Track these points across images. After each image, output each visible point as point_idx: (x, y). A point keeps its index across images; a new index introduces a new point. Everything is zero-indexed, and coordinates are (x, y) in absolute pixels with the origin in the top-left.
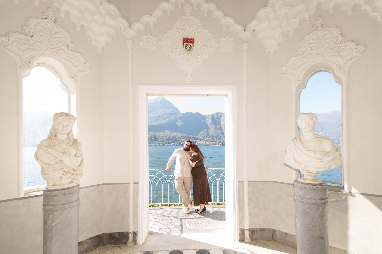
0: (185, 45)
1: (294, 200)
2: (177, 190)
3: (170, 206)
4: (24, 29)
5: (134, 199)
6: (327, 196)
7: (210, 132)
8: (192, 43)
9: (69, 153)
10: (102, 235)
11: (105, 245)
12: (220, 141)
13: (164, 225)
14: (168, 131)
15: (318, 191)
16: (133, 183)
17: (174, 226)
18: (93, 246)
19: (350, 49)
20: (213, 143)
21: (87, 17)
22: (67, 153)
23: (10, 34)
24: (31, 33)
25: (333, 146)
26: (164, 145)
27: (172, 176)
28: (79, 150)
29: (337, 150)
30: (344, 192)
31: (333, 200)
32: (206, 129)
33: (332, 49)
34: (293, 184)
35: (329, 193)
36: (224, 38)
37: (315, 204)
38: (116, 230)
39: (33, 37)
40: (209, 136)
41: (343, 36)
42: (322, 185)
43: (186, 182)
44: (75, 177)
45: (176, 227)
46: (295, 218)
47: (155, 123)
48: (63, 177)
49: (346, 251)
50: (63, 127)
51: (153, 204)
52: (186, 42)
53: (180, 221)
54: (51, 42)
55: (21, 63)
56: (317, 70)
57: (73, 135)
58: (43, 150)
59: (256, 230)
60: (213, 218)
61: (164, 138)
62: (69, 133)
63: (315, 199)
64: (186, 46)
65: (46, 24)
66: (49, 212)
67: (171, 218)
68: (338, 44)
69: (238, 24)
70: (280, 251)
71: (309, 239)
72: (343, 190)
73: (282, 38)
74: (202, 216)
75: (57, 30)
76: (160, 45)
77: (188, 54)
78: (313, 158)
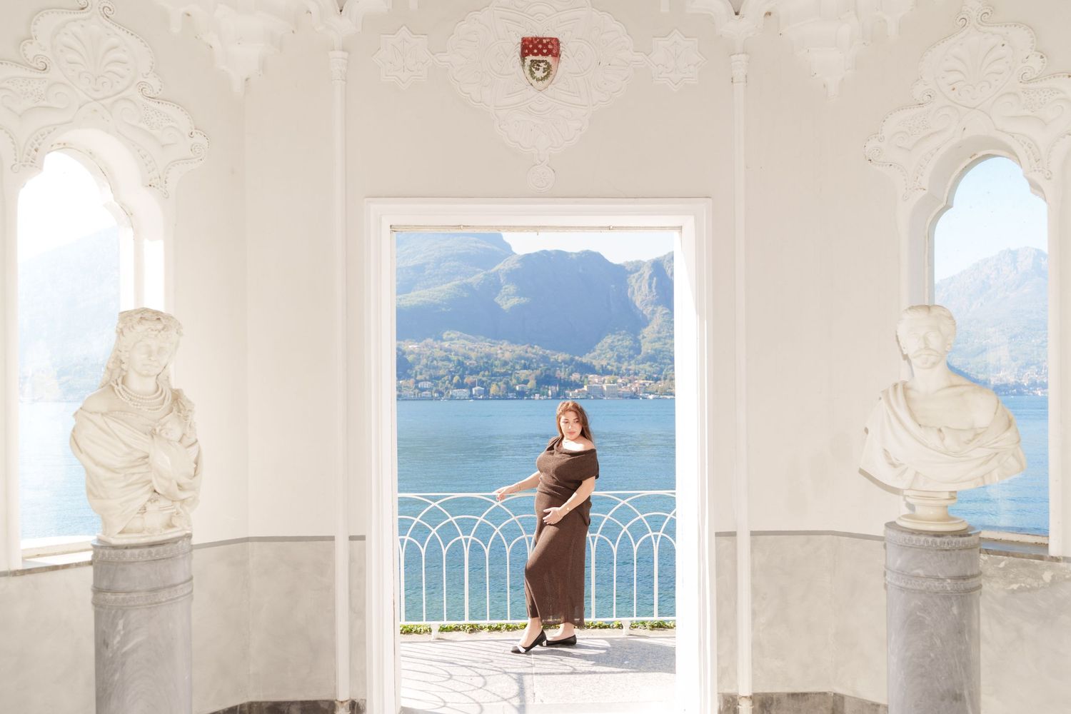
0: (530, 63)
1: (886, 586)
3: (472, 631)
4: (24, 50)
5: (350, 592)
7: (644, 337)
8: (553, 56)
9: (167, 434)
10: (246, 709)
13: (456, 692)
14: (458, 333)
15: (948, 553)
16: (347, 538)
19: (1063, 99)
20: (661, 385)
22: (160, 435)
24: (43, 60)
25: (999, 411)
26: (441, 394)
28: (191, 425)
29: (1009, 425)
31: (1019, 585)
32: (628, 326)
33: (1015, 94)
34: (883, 539)
35: (1006, 565)
36: (666, 37)
37: (937, 593)
38: (293, 693)
39: (48, 72)
40: (639, 357)
41: (1045, 58)
42: (963, 536)
44: (181, 510)
48: (150, 507)
50: (150, 354)
52: (531, 52)
54: (96, 80)
55: (15, 155)
56: (980, 154)
57: (169, 379)
58: (96, 425)
59: (775, 699)
61: (440, 364)
62: (161, 373)
63: (938, 579)
64: (531, 66)
65: (82, 26)
66: (113, 612)
68: (1029, 81)
71: (919, 702)
72: (1047, 553)
73: (864, 43)
75: (113, 40)
76: (440, 62)
77: (540, 91)
78: (934, 450)
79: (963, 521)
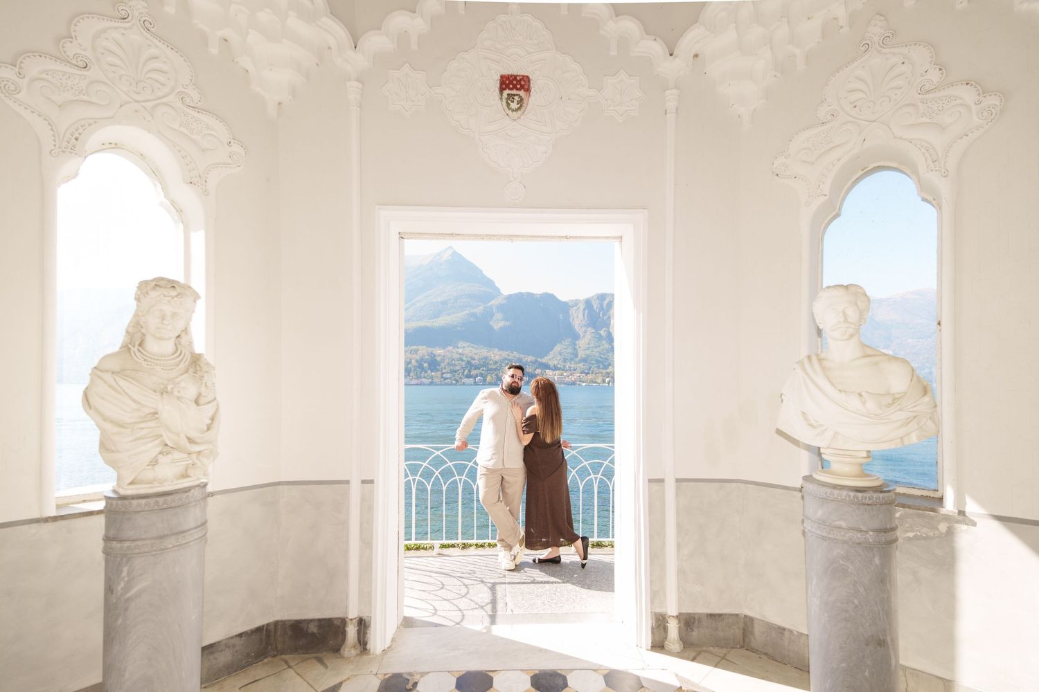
0: (506, 96)
1: (804, 533)
2: (483, 501)
3: (463, 548)
4: (63, 47)
6: (897, 522)
7: (580, 347)
8: (525, 91)
9: (179, 392)
11: (282, 654)
12: (608, 373)
13: (445, 600)
14: (468, 344)
15: (870, 507)
16: (360, 482)
17: (473, 604)
18: (248, 655)
19: (961, 105)
20: (590, 377)
21: (236, 15)
22: (172, 393)
23: (24, 59)
24: (83, 59)
25: (915, 379)
26: (457, 381)
27: (471, 464)
28: (208, 384)
29: (925, 390)
30: (943, 511)
31: (914, 534)
32: (570, 340)
33: (914, 105)
34: (801, 490)
35: (901, 515)
36: (614, 76)
37: (859, 544)
38: (311, 611)
39: (88, 70)
40: (577, 360)
41: (944, 70)
42: (881, 492)
43: (507, 482)
44: (197, 461)
45: (477, 606)
46: (806, 583)
47: (432, 320)
48: (162, 459)
49: (950, 681)
50: (163, 318)
51: (419, 542)
52: (507, 87)
53: (489, 591)
54: (137, 83)
55: (55, 141)
56: (871, 166)
57: (191, 344)
58: (105, 382)
59: (696, 619)
60: (579, 584)
61: (457, 362)
62: (179, 336)
63: (861, 531)
64: (508, 99)
65: (123, 34)
66: (119, 559)
67: (466, 582)
68: (928, 92)
69: (654, 37)
70: (763, 679)
71: (844, 645)
72: (942, 507)
73: (775, 76)
74: (552, 576)
75: (154, 51)
76: (436, 94)
77: (515, 120)
78: (855, 413)
79: (878, 478)
